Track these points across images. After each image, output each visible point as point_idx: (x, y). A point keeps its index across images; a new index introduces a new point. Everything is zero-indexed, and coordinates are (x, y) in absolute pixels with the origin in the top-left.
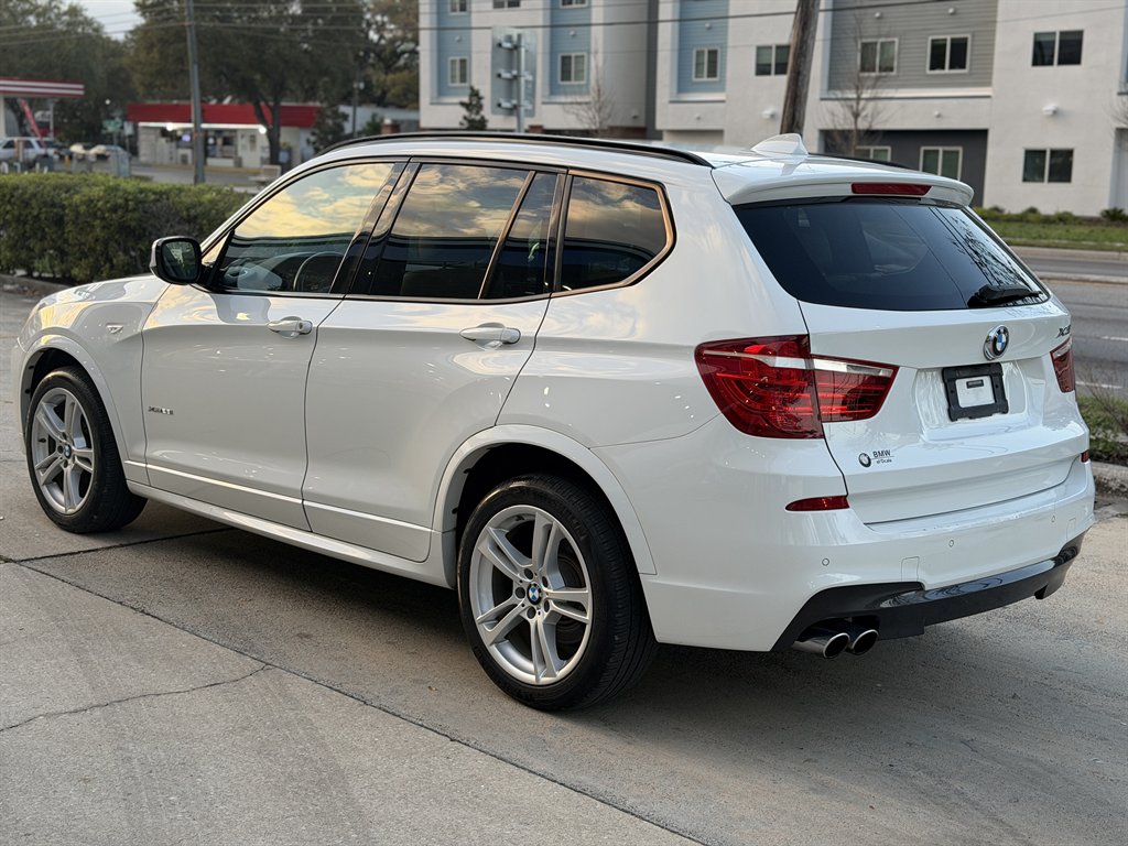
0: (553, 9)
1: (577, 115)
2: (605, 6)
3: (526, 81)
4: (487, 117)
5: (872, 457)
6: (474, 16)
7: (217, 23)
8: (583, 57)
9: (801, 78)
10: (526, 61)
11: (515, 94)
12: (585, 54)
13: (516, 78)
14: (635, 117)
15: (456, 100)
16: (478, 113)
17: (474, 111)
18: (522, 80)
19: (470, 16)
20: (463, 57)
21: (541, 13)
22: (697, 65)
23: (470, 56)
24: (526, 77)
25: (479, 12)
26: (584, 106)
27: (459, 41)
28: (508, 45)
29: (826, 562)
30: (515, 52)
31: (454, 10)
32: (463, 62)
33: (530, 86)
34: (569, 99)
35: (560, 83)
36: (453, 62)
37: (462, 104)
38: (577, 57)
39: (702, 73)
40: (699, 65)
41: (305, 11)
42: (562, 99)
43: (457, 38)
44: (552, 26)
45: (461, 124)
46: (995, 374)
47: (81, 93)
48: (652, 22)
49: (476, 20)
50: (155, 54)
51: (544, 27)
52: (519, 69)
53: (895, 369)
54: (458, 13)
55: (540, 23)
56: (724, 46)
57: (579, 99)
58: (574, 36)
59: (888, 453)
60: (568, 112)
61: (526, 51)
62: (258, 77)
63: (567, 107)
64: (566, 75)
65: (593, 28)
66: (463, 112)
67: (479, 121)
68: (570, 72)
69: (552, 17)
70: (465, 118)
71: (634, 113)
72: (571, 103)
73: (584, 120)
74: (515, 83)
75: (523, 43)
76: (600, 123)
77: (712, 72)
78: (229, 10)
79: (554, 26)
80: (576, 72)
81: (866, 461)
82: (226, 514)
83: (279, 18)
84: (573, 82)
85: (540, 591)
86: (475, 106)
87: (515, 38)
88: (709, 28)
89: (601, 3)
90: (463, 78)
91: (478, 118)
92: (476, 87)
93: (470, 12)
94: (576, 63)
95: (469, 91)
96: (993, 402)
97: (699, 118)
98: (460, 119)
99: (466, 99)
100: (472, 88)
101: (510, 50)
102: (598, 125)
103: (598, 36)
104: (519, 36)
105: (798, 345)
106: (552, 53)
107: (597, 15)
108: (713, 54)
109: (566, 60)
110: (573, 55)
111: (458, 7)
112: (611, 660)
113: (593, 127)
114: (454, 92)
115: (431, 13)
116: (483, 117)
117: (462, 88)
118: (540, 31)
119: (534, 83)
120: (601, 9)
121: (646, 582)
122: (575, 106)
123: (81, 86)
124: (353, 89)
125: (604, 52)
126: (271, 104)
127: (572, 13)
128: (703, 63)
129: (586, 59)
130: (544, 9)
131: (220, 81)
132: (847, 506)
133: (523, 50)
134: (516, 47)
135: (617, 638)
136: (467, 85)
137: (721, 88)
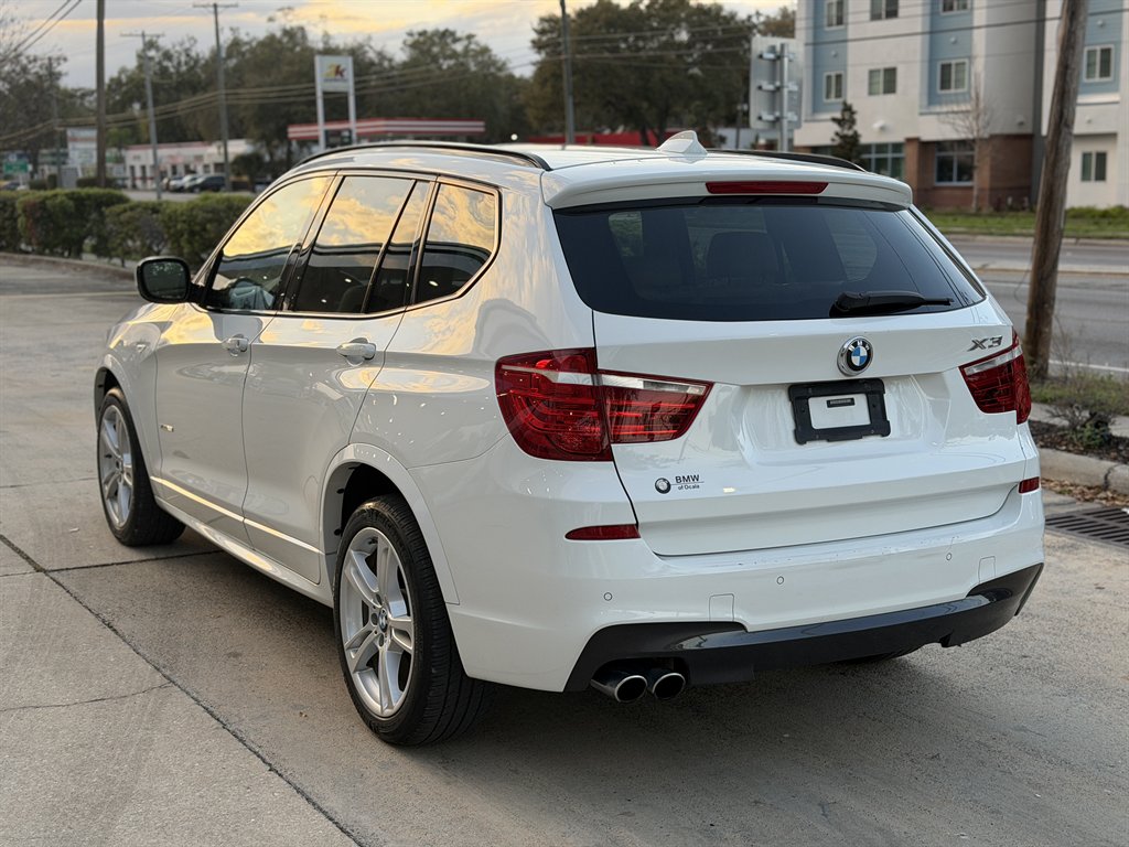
0: (933, 14)
1: (953, 124)
2: (988, 7)
3: (790, 92)
4: (860, 132)
5: (672, 482)
6: (850, 27)
7: (606, 55)
8: (964, 64)
9: (1069, 71)
10: (789, 70)
11: (777, 106)
12: (966, 61)
13: (779, 89)
14: (1021, 124)
15: (828, 116)
16: (850, 128)
17: (846, 126)
18: (785, 91)
19: (846, 30)
20: (838, 72)
21: (920, 19)
22: (1089, 65)
23: (846, 71)
24: (791, 86)
25: (856, 23)
26: (961, 115)
27: (835, 56)
28: (772, 56)
29: (608, 597)
30: (778, 62)
31: (830, 25)
32: (839, 77)
33: (795, 97)
34: (945, 109)
35: (940, 92)
36: (829, 78)
37: (834, 120)
38: (957, 65)
39: (1094, 72)
40: (1090, 65)
41: (693, 35)
42: (938, 109)
43: (833, 53)
44: (931, 33)
45: (833, 140)
46: (873, 392)
47: (482, 130)
48: (1041, 20)
49: (852, 32)
50: (548, 89)
51: (923, 33)
52: (782, 80)
53: (710, 385)
54: (834, 28)
55: (919, 30)
56: (1118, 43)
57: (955, 108)
58: (955, 42)
59: (696, 478)
60: (943, 122)
61: (790, 61)
62: (645, 105)
63: (942, 117)
64: (945, 84)
65: (976, 32)
66: (835, 127)
67: (852, 137)
68: (949, 81)
69: (932, 23)
70: (837, 134)
71: (1020, 118)
72: (947, 113)
73: (960, 129)
74: (778, 94)
75: (786, 53)
76: (978, 131)
77: (1105, 71)
78: (617, 40)
79: (933, 32)
80: (956, 81)
81: (663, 486)
82: (198, 524)
83: (665, 46)
84: (952, 91)
85: (386, 618)
86: (848, 121)
87: (778, 49)
88: (1102, 26)
89: (984, 3)
90: (839, 95)
91: (850, 133)
92: (849, 102)
93: (847, 24)
94: (957, 72)
95: (841, 107)
96: (868, 422)
97: (1089, 122)
98: (832, 135)
99: (838, 115)
100: (845, 103)
101: (773, 61)
102: (975, 134)
103: (980, 40)
104: (782, 46)
105: (585, 359)
106: (932, 60)
107: (980, 16)
108: (1106, 53)
109: (946, 68)
110: (953, 62)
111: (834, 21)
112: (431, 694)
113: (971, 136)
114: (825, 109)
115: (807, 28)
116: (856, 133)
117: (837, 103)
118: (919, 38)
119: (800, 94)
120: (984, 11)
121: (453, 611)
122: (951, 116)
123: (482, 123)
124: (737, 111)
125: (987, 56)
126: (656, 131)
127: (954, 18)
128: (1095, 64)
129: (967, 66)
130: (923, 15)
131: (609, 111)
132: (637, 536)
133: (786, 60)
134: (779, 58)
135: (433, 671)
136: (840, 100)
137: (1114, 88)
